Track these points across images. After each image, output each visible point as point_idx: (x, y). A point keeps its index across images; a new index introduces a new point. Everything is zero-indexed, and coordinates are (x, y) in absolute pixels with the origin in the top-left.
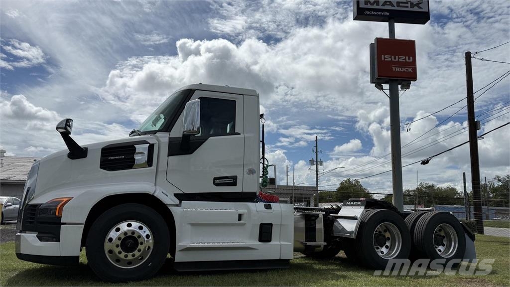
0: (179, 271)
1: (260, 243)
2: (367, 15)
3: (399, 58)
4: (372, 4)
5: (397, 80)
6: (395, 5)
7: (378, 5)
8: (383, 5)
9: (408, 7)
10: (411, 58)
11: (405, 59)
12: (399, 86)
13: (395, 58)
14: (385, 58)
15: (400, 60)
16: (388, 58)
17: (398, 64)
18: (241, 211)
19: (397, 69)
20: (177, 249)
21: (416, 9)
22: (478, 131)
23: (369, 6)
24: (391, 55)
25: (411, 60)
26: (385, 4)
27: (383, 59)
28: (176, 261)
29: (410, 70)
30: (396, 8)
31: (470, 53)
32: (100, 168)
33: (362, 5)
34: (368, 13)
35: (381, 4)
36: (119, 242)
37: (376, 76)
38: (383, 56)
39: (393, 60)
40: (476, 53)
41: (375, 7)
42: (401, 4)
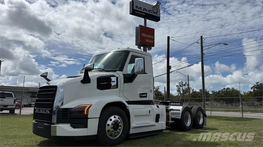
0: (130, 138)
1: (156, 123)
2: (136, 13)
3: (148, 36)
4: (139, 9)
5: (147, 45)
6: (148, 11)
7: (141, 9)
8: (143, 10)
9: (152, 13)
10: (153, 36)
11: (150, 37)
12: (147, 48)
13: (147, 36)
14: (143, 35)
15: (149, 37)
16: (144, 35)
17: (148, 38)
18: (150, 109)
19: (148, 41)
20: (131, 127)
21: (155, 15)
22: (170, 70)
23: (137, 9)
24: (145, 34)
25: (153, 38)
26: (144, 9)
27: (142, 35)
28: (130, 133)
29: (152, 42)
30: (148, 13)
31: (169, 37)
32: (97, 88)
33: (135, 8)
34: (137, 12)
35: (142, 9)
36: (112, 126)
37: (139, 43)
38: (142, 34)
39: (146, 36)
40: (172, 37)
41: (140, 10)
42: (150, 11)
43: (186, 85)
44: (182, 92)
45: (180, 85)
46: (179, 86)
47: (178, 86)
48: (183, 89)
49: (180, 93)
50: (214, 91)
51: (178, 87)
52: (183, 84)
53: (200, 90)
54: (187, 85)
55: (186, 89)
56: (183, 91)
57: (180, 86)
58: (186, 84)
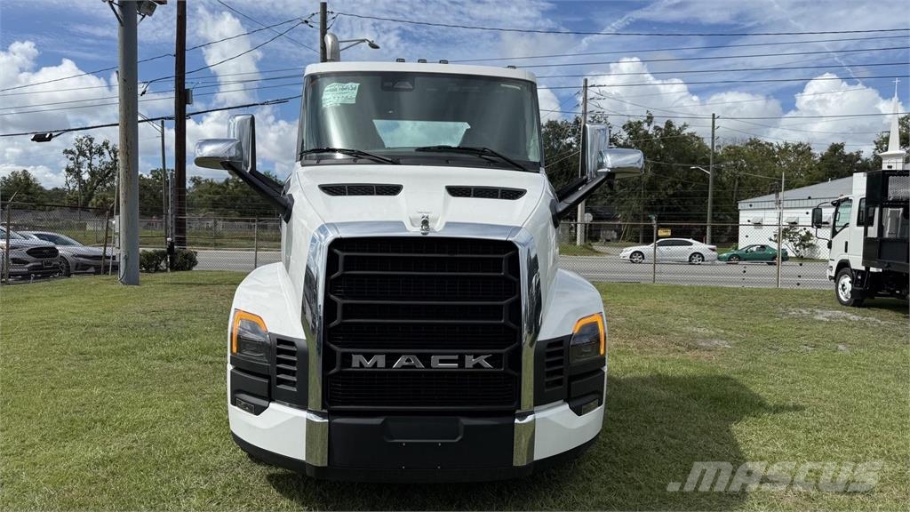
43: (106, 151)
44: (86, 177)
45: (79, 148)
46: (77, 153)
47: (72, 152)
48: (90, 165)
49: (80, 180)
50: (200, 178)
51: (71, 156)
52: (92, 148)
53: (152, 171)
54: (110, 153)
55: (107, 168)
56: (92, 174)
57: (82, 153)
58: (107, 148)
